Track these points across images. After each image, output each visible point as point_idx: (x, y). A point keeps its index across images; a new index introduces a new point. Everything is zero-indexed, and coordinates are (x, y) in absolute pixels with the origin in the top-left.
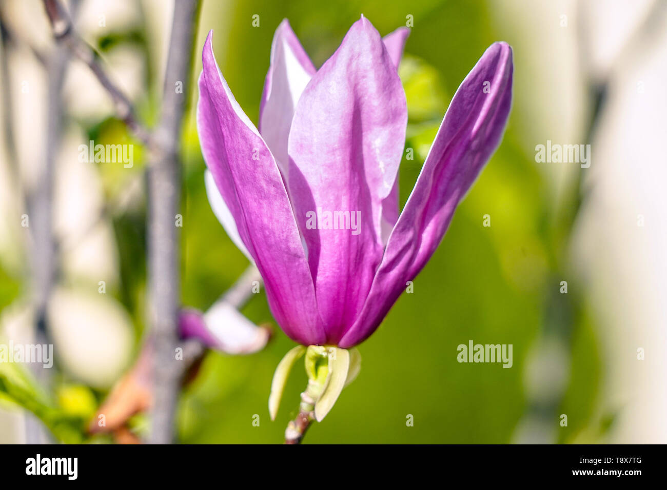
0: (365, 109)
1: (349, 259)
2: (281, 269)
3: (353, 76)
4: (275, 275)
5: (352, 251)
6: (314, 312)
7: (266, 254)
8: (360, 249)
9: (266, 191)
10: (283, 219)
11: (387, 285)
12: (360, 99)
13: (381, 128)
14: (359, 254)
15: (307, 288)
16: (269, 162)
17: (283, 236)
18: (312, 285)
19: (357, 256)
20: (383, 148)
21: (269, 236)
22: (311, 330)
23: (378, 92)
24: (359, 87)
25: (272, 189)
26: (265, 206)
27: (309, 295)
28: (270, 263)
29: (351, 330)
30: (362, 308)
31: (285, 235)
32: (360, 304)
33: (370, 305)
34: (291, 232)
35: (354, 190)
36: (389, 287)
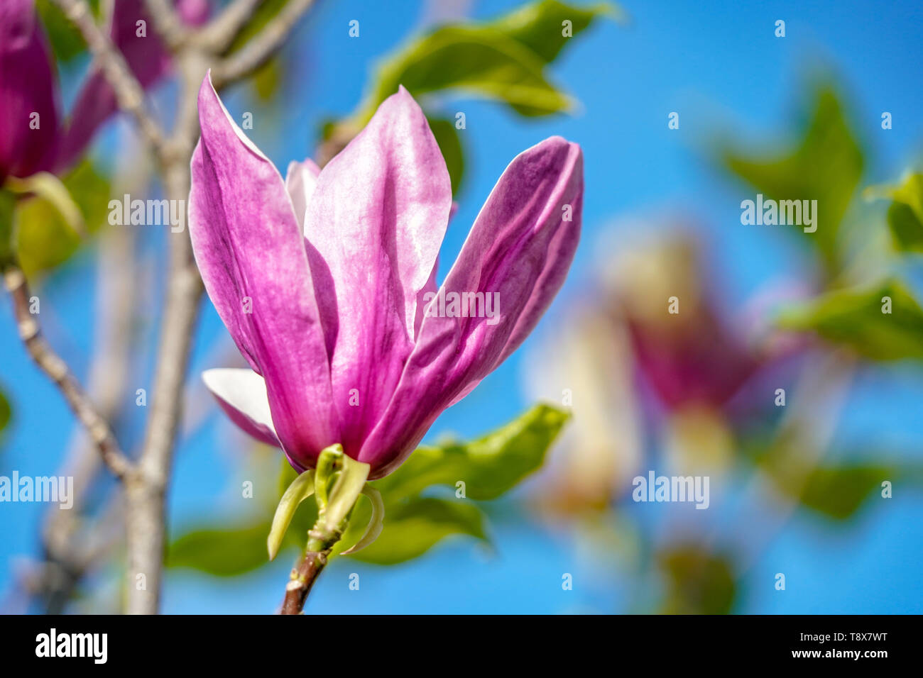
0: (400, 182)
1: (374, 340)
2: (289, 343)
3: (388, 141)
4: (280, 353)
5: (378, 332)
6: (328, 400)
7: (271, 326)
8: (388, 333)
9: (273, 235)
10: (292, 267)
11: (420, 382)
12: (394, 169)
13: (419, 205)
14: (386, 340)
15: (319, 367)
16: (278, 190)
17: (292, 290)
18: (326, 364)
19: (384, 340)
20: (420, 228)
21: (274, 298)
22: (323, 426)
23: (416, 161)
24: (394, 155)
25: (281, 229)
26: (271, 256)
27: (322, 377)
28: (274, 338)
29: (374, 432)
30: (388, 403)
31: (295, 289)
32: (385, 398)
33: (398, 402)
34: (302, 283)
35: (383, 270)
36: (423, 384)
